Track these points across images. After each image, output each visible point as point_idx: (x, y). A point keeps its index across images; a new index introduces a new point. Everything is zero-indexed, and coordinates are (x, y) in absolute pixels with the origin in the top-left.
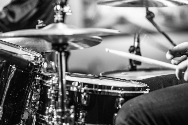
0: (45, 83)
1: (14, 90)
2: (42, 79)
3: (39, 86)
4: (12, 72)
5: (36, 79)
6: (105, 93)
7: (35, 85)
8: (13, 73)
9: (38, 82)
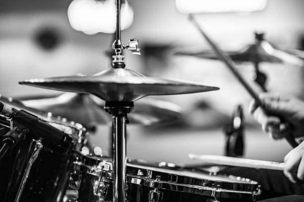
0: (89, 170)
1: (37, 181)
2: (84, 164)
3: (79, 176)
4: (36, 151)
5: (74, 164)
6: (188, 190)
7: (71, 174)
8: (37, 153)
9: (78, 168)
